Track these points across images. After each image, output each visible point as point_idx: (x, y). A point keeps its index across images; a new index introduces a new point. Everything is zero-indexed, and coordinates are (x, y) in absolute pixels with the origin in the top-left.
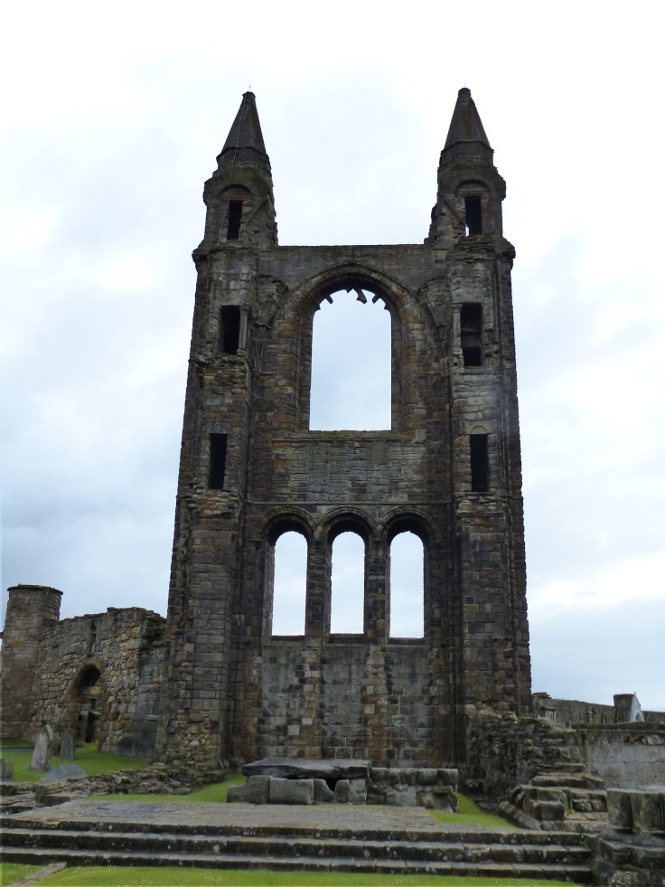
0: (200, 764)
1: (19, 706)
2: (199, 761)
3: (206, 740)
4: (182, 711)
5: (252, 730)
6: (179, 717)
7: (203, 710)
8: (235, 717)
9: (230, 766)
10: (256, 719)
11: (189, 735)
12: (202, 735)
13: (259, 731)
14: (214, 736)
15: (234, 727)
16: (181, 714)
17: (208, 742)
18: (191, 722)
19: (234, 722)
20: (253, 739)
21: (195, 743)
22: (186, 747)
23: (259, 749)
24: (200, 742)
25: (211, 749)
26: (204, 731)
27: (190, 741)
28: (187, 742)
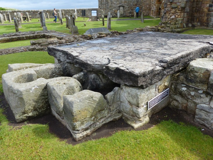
0: (172, 26)
1: (148, 6)
2: (172, 25)
3: (178, 15)
4: (169, 3)
5: (206, 10)
6: (168, 6)
7: (179, 2)
8: (197, 4)
9: (192, 26)
10: (208, 5)
11: (171, 14)
12: (177, 13)
13: (209, 11)
14: (182, 14)
15: (196, 9)
16: (169, 5)
17: (179, 16)
18: (173, 8)
19: (196, 7)
20: (206, 14)
21: (173, 17)
22: (169, 19)
23: (208, 19)
24: (175, 16)
25: (179, 20)
26: (178, 12)
27: (171, 16)
28: (169, 17)
